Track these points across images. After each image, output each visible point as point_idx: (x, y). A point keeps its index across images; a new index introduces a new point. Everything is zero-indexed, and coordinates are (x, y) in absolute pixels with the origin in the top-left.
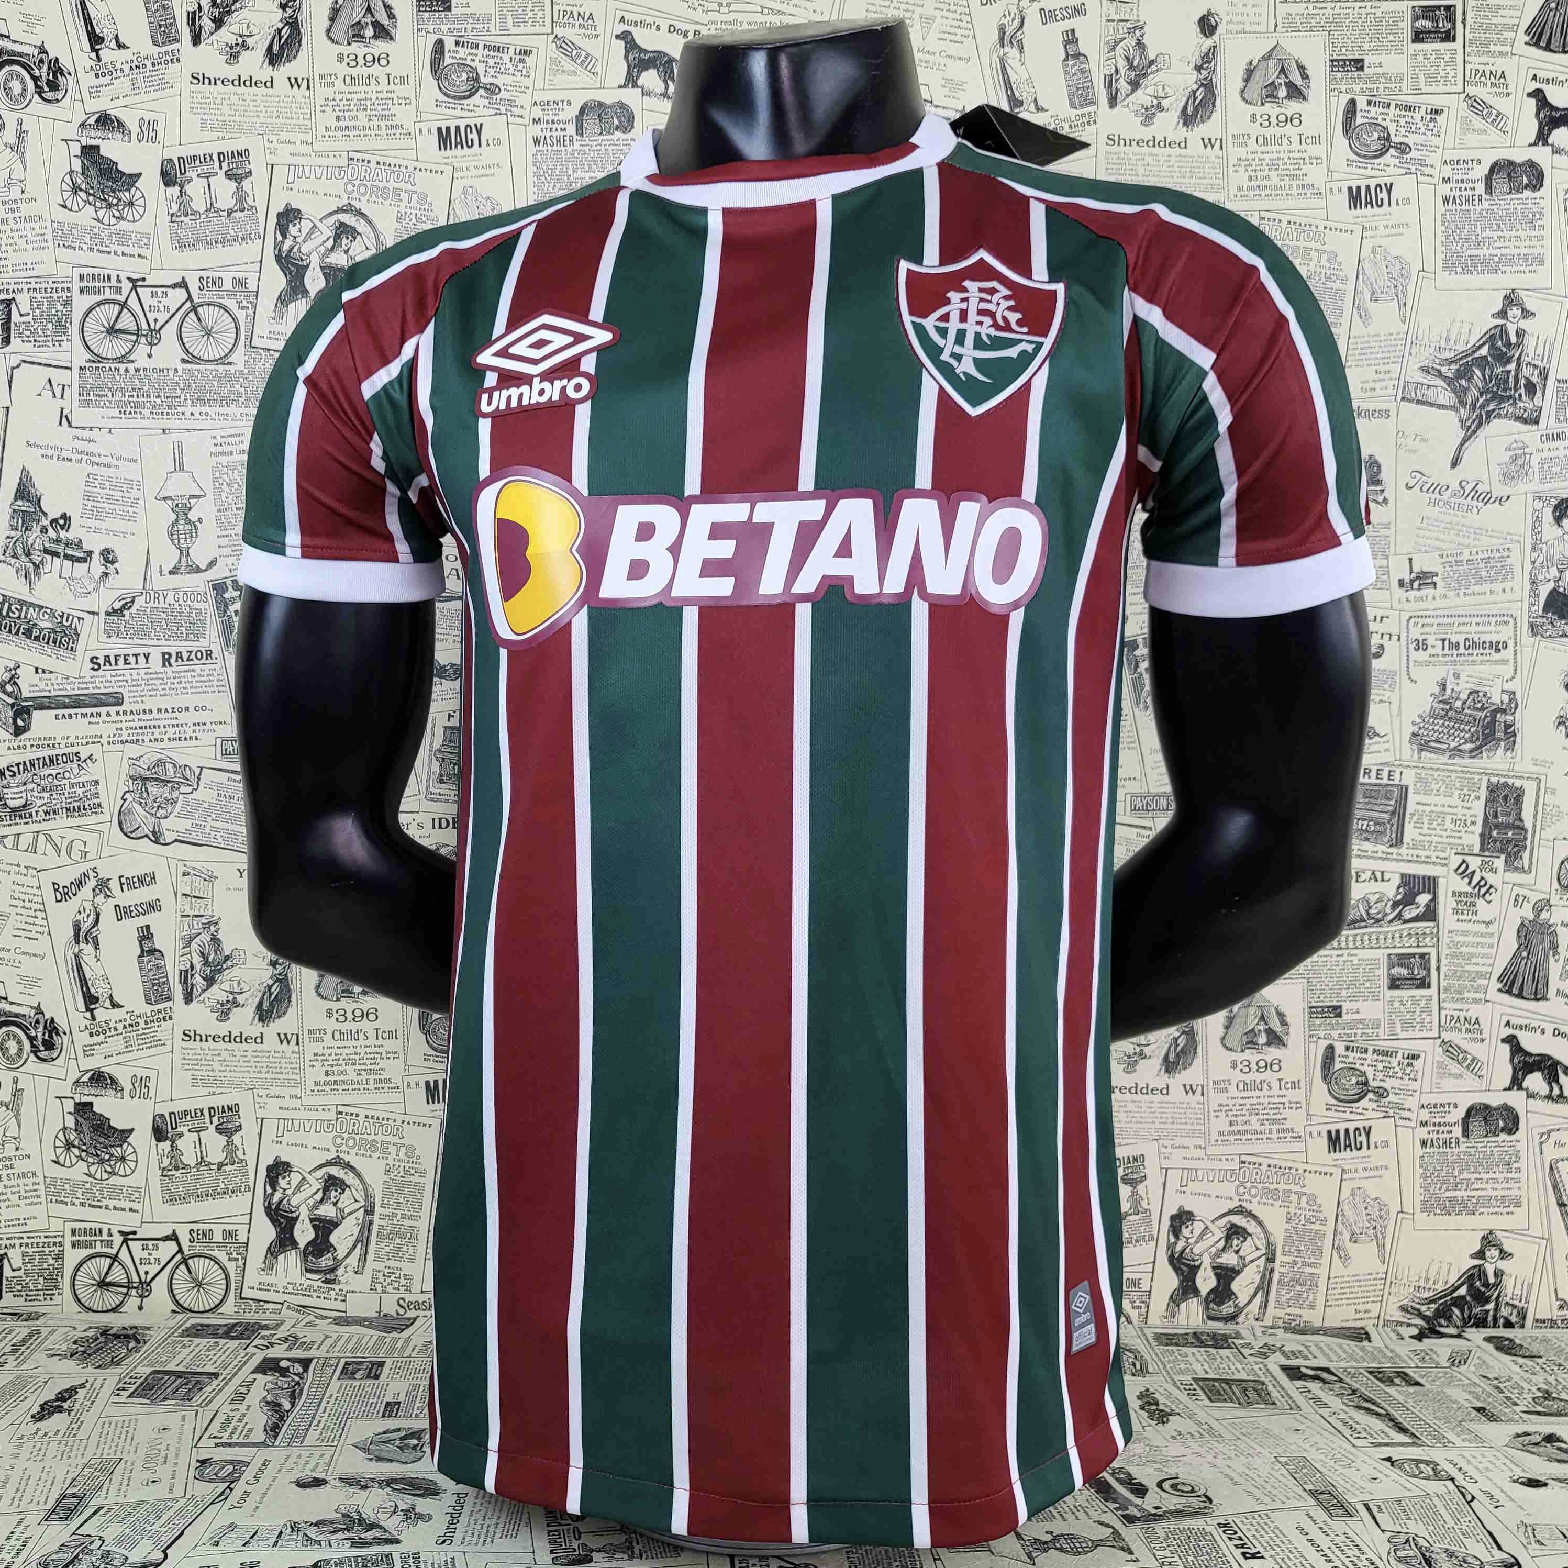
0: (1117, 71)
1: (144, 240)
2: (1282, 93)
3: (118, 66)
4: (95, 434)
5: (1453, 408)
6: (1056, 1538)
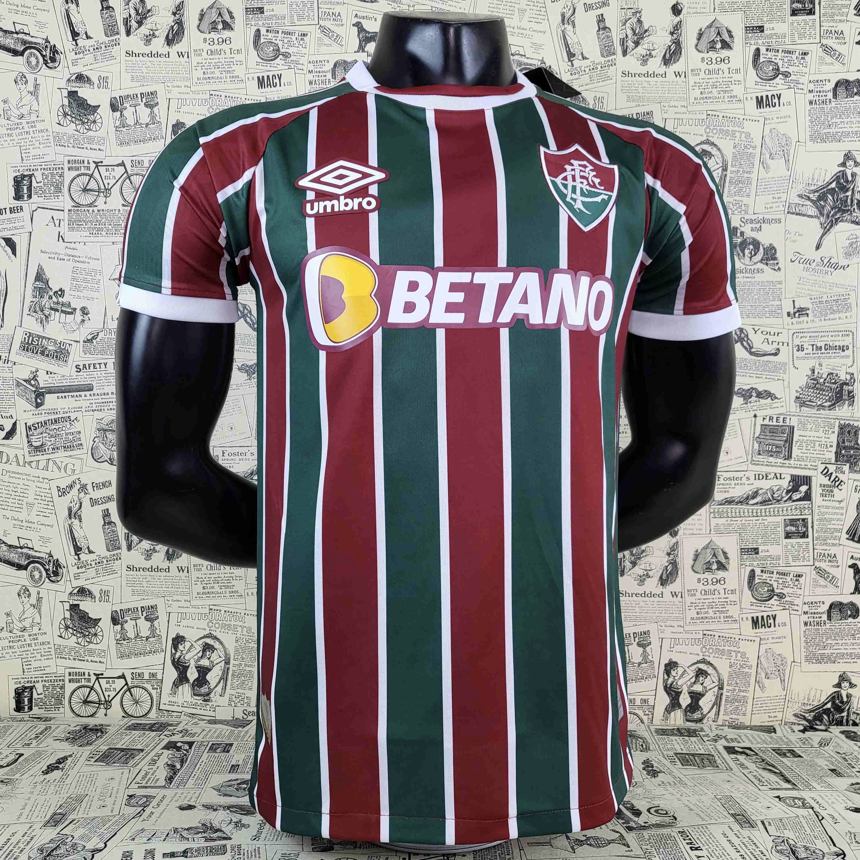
0: (627, 36)
1: (102, 141)
2: (719, 45)
3: (87, 48)
4: (76, 246)
5: (816, 217)
6: (588, 839)
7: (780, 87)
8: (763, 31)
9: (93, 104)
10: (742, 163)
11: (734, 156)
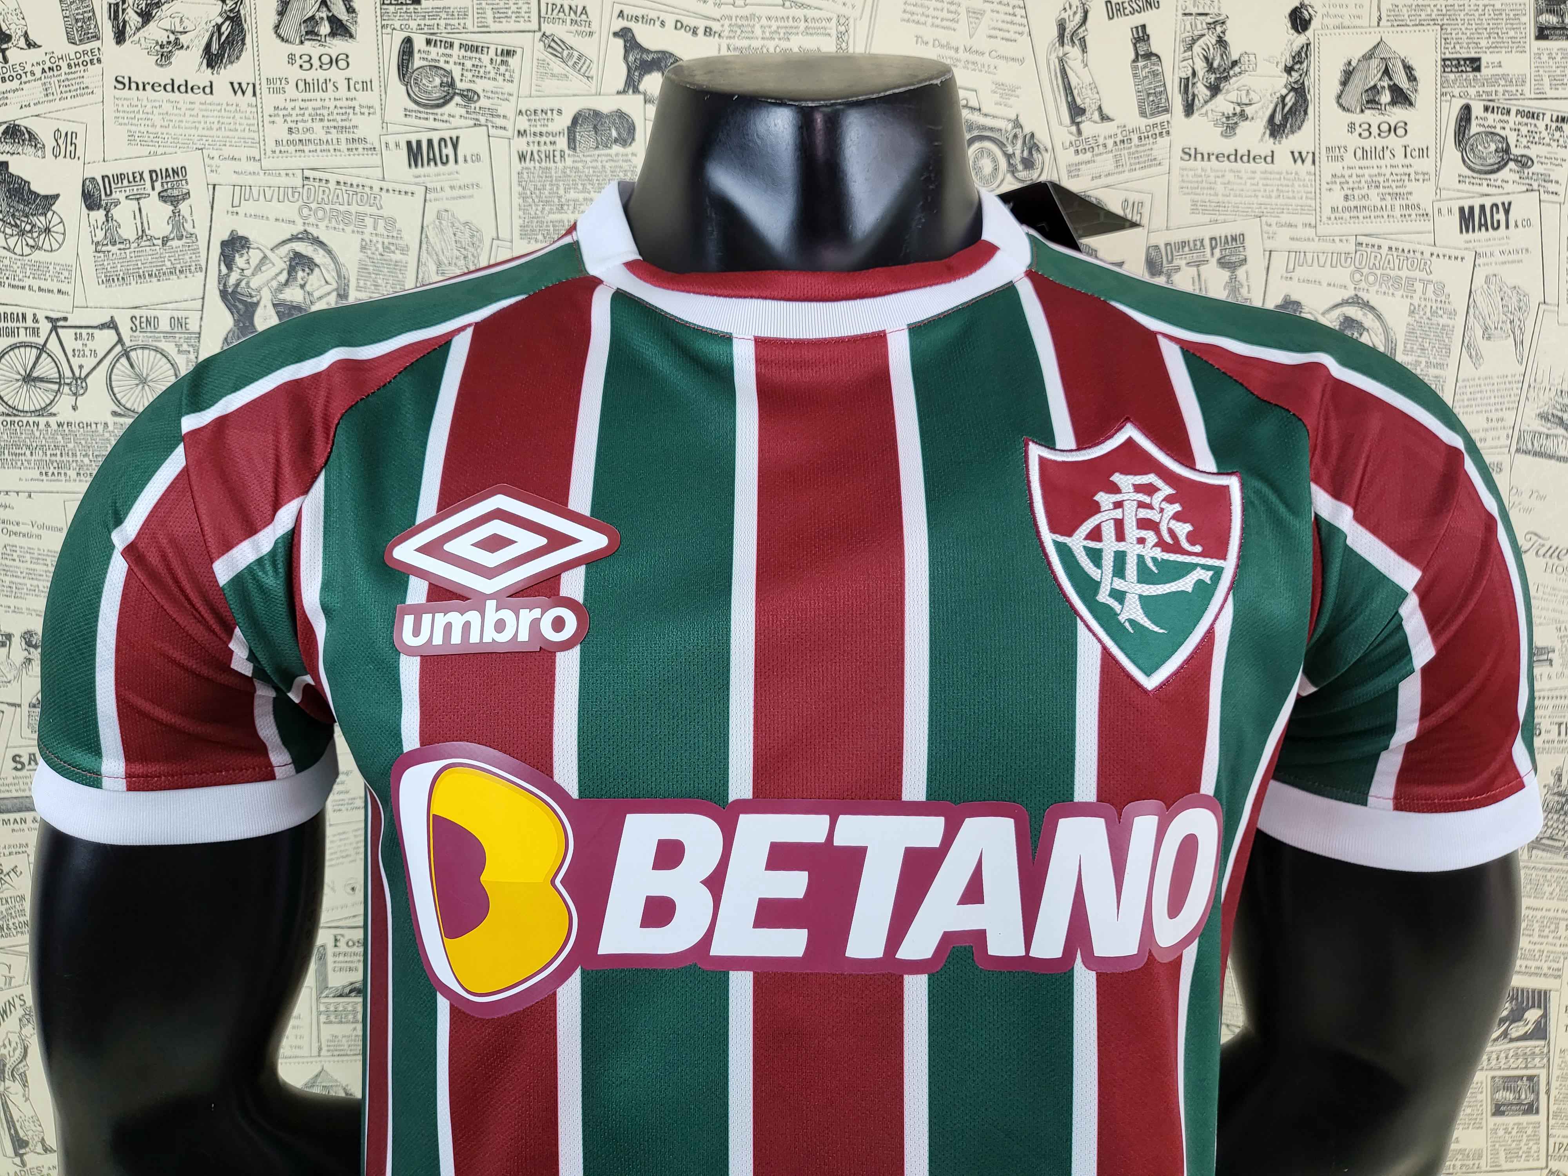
0: (1194, 74)
1: (65, 272)
2: (1386, 97)
3: (28, 68)
4: (11, 499)
7: (1509, 187)
8: (1478, 69)
9: (42, 192)
10: (1426, 345)
11: (1411, 332)
